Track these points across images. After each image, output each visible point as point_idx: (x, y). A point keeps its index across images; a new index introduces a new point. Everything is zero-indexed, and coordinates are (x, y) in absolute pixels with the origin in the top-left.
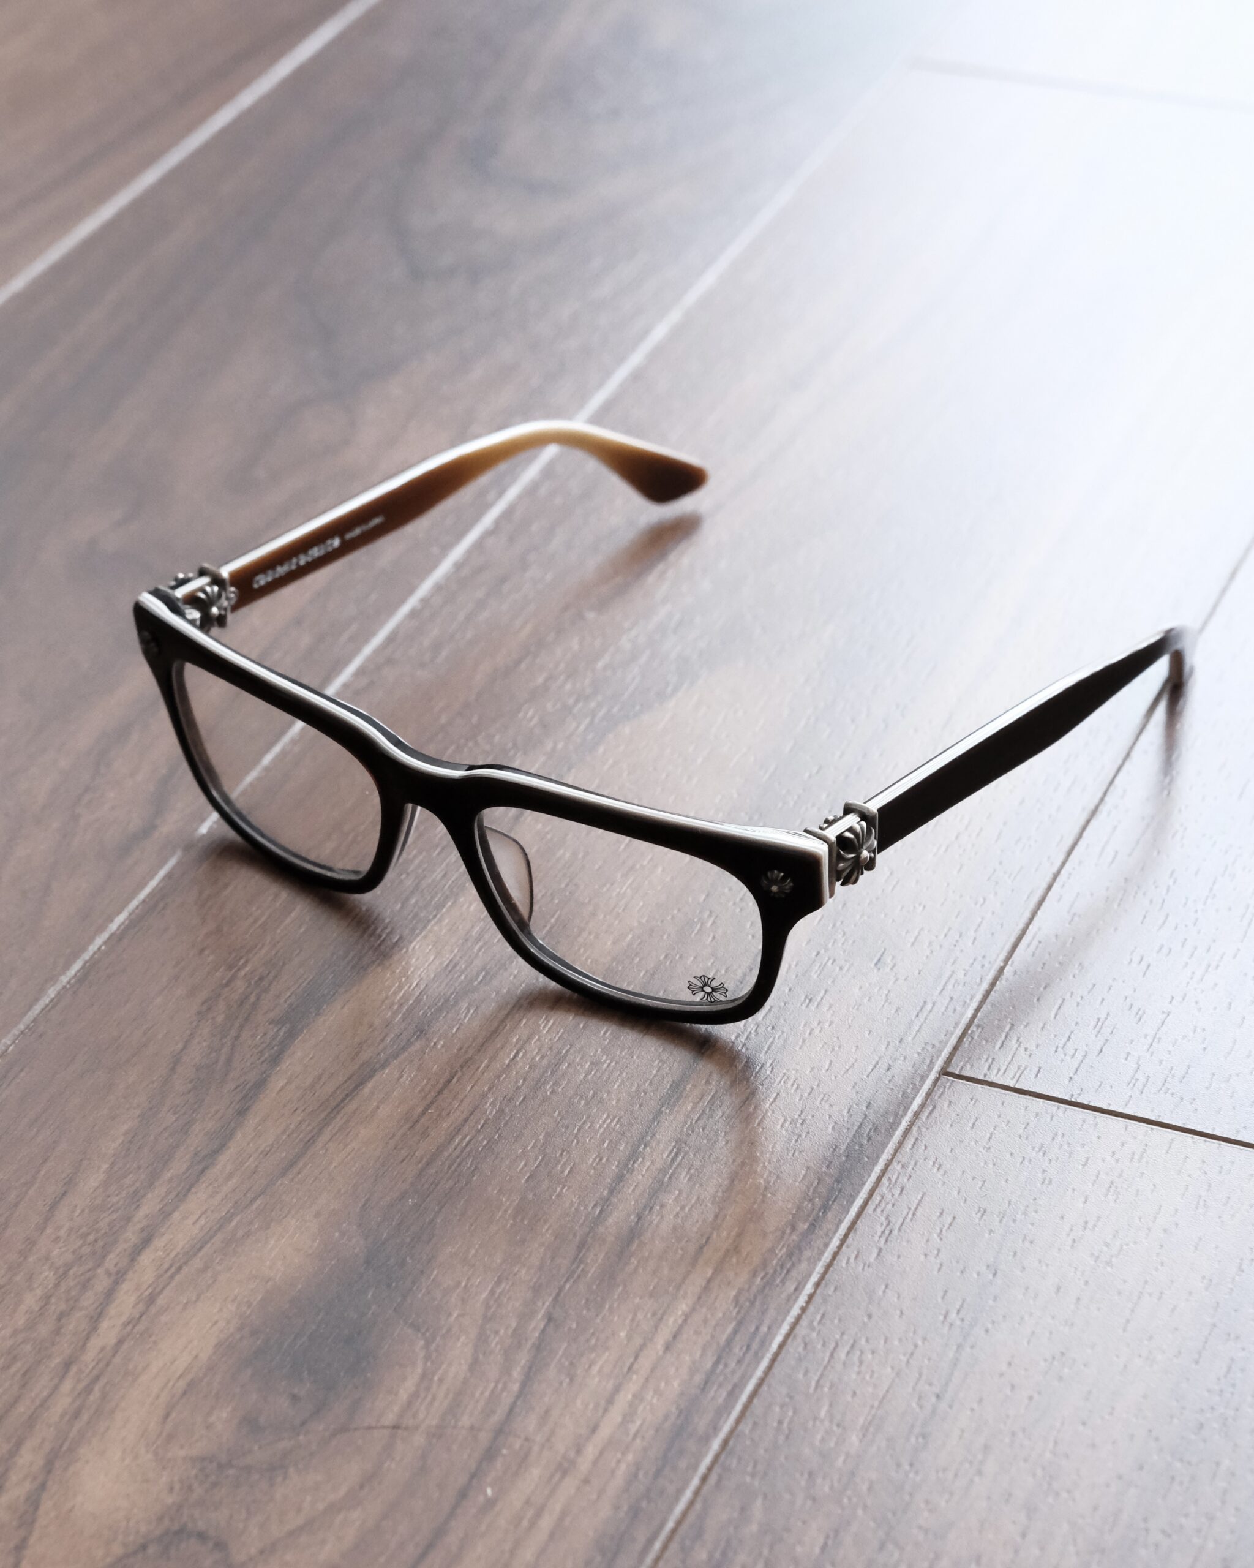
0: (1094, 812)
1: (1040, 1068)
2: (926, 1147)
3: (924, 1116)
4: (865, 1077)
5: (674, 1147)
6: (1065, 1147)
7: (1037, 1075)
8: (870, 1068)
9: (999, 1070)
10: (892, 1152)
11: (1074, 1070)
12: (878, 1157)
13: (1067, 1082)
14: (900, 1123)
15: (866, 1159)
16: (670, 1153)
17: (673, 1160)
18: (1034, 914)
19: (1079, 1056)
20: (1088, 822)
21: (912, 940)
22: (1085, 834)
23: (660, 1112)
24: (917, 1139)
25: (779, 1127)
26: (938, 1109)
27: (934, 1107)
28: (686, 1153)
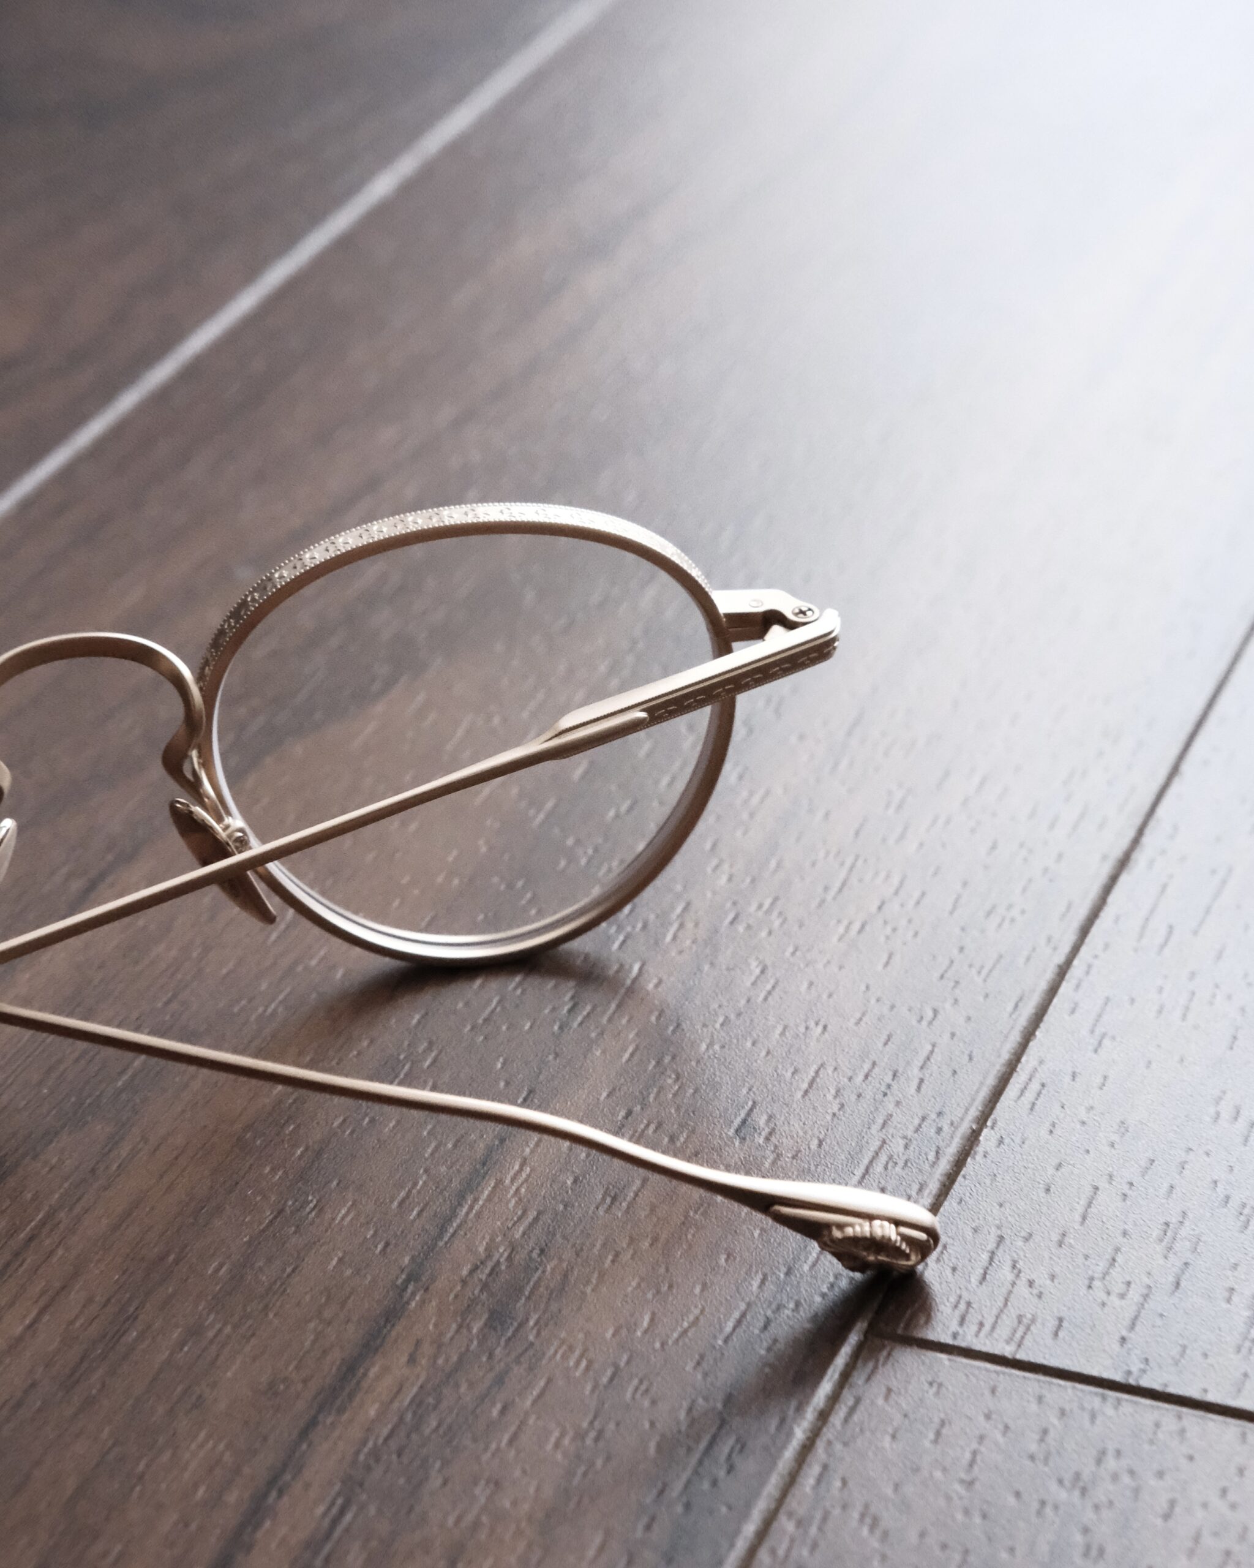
0: (1124, 862)
1: (1061, 1320)
2: (844, 1482)
3: (837, 1418)
4: (720, 1342)
5: (338, 1494)
6: (1126, 1479)
7: (1056, 1334)
8: (730, 1325)
9: (981, 1325)
10: (776, 1494)
11: (1127, 1322)
12: (748, 1506)
13: (1116, 1346)
14: (790, 1434)
15: (724, 1509)
16: (329, 1509)
17: (335, 1522)
18: (1028, 1035)
19: (1135, 1295)
20: (1113, 879)
21: (805, 1086)
22: (1111, 899)
23: (313, 1423)
24: (825, 1467)
25: (549, 1447)
26: (866, 1402)
27: (858, 1401)
28: (362, 1507)
